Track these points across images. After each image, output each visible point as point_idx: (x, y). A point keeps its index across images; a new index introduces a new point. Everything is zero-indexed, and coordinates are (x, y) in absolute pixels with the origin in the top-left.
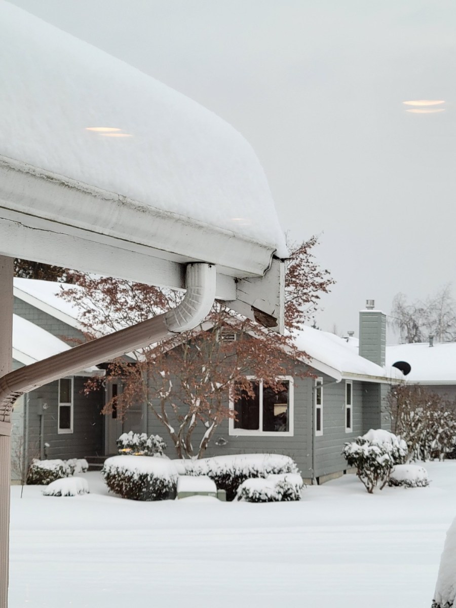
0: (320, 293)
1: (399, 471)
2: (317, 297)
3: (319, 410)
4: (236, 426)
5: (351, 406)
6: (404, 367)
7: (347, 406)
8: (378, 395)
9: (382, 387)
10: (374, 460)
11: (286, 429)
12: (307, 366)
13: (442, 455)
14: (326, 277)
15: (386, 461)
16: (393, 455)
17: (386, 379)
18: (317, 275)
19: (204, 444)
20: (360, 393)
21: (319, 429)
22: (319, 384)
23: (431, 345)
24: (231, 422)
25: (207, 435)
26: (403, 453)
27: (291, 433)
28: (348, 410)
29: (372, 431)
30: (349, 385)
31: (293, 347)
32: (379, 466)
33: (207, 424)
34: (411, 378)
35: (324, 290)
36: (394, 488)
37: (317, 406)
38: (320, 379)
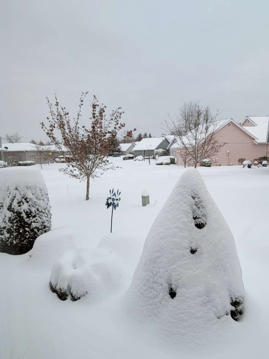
6: (7, 148)
17: (2, 150)
26: (6, 165)
34: (8, 150)
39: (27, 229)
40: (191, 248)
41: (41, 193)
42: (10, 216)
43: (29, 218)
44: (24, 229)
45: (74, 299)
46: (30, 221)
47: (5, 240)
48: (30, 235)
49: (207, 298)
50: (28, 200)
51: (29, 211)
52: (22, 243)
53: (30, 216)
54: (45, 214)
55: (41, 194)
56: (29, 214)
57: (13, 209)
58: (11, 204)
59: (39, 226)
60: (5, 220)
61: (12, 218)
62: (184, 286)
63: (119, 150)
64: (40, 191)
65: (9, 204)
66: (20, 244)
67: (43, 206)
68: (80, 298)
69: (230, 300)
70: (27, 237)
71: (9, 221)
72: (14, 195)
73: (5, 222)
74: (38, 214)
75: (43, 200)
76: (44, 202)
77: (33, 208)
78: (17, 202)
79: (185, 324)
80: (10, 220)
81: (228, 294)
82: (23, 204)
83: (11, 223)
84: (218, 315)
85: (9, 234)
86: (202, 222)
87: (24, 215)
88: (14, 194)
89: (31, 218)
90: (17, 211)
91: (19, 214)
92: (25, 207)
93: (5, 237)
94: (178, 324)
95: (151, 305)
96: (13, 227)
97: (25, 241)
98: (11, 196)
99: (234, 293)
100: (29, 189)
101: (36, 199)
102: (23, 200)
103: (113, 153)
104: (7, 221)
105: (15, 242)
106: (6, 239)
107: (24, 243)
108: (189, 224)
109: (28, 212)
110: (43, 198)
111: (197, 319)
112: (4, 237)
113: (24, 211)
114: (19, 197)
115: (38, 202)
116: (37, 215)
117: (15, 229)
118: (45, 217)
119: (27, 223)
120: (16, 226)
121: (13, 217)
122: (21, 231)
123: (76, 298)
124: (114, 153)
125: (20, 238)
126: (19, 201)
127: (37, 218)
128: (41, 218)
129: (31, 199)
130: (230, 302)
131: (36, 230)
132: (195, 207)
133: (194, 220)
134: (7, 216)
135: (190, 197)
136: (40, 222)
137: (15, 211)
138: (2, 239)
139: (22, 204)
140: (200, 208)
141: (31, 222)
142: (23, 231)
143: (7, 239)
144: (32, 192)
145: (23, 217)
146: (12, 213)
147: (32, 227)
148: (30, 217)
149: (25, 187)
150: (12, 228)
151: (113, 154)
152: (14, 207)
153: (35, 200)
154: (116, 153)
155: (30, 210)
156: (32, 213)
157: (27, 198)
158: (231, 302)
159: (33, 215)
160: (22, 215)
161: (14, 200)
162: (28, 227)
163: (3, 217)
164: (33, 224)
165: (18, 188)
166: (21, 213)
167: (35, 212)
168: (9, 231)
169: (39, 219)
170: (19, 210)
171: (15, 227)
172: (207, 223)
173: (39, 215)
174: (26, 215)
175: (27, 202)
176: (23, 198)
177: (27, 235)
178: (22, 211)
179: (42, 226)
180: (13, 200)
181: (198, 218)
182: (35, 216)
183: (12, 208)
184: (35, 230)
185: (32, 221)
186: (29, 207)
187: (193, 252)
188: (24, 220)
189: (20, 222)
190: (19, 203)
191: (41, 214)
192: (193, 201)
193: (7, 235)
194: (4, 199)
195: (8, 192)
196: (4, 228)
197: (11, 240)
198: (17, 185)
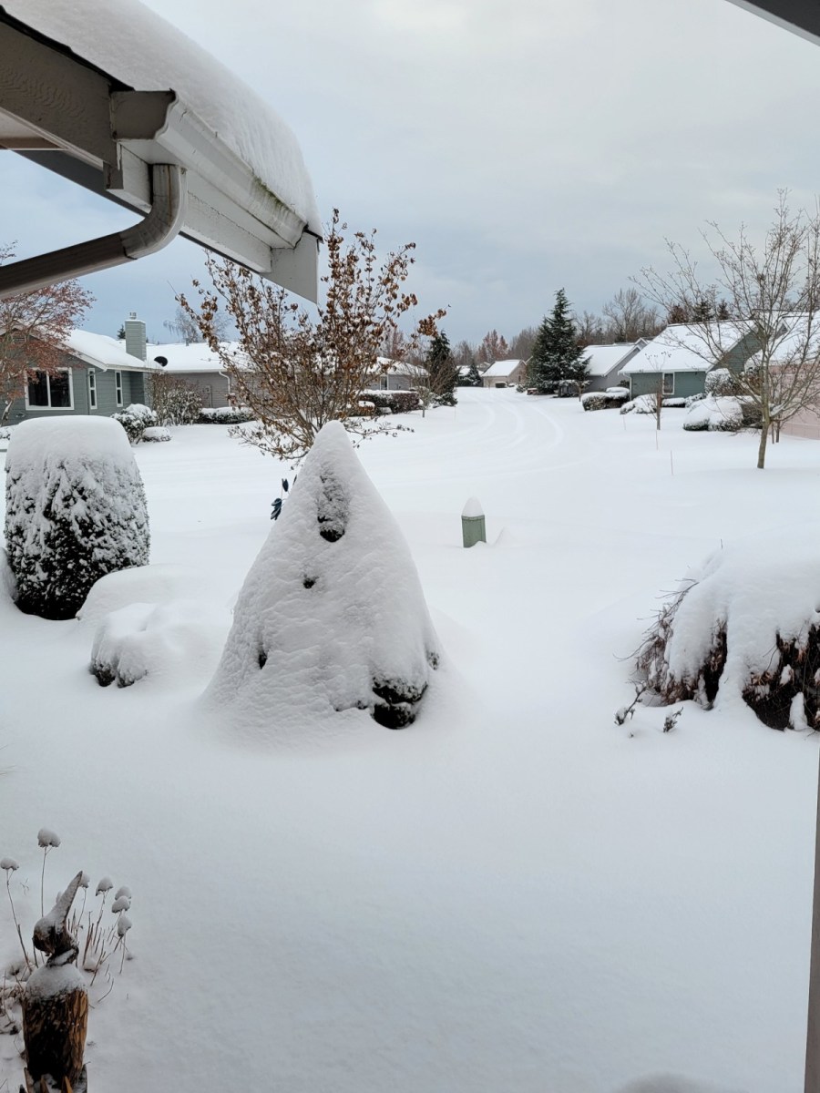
0: (84, 307)
1: (149, 431)
2: (82, 311)
3: (92, 392)
4: (31, 404)
5: (121, 389)
6: (162, 361)
7: (118, 389)
8: (142, 381)
9: (144, 375)
10: (130, 424)
11: (69, 405)
12: (79, 359)
13: (192, 421)
14: (89, 296)
15: (138, 424)
16: (144, 420)
17: (147, 369)
18: (82, 294)
19: (5, 417)
20: (127, 379)
21: (93, 404)
22: (91, 372)
23: (187, 345)
24: (27, 401)
25: (7, 409)
26: (154, 420)
27: (72, 408)
28: (119, 391)
29: (132, 405)
30: (118, 374)
31: (64, 345)
32: (134, 428)
33: (6, 402)
34: (168, 368)
35: (88, 305)
36: (147, 443)
37: (91, 389)
38: (93, 370)
39: (82, 561)
40: (305, 576)
41: (119, 479)
42: (48, 529)
43: (88, 538)
44: (77, 561)
45: (123, 684)
46: (89, 545)
47: (38, 587)
48: (90, 577)
49: (320, 670)
50: (85, 493)
51: (88, 521)
52: (73, 594)
53: (90, 531)
54: (128, 531)
55: (117, 481)
56: (87, 527)
57: (55, 512)
58: (51, 501)
59: (110, 556)
60: (37, 539)
61: (52, 534)
62: (281, 645)
63: (582, 369)
64: (115, 475)
65: (47, 502)
66: (70, 597)
67: (123, 510)
68: (133, 683)
69: (373, 682)
70: (84, 580)
71: (46, 542)
72: (55, 481)
73: (38, 544)
74: (109, 529)
75: (124, 497)
76: (125, 501)
77: (97, 512)
78: (63, 497)
79: (267, 710)
80: (49, 540)
81: (367, 670)
82: (75, 502)
83: (50, 546)
84: (337, 703)
85: (47, 574)
86: (335, 528)
87: (75, 527)
88: (57, 478)
89: (92, 537)
90: (61, 520)
91: (65, 524)
92: (79, 509)
93: (38, 578)
94: (257, 709)
95: (229, 682)
96: (54, 557)
97: (79, 591)
98: (51, 483)
99: (380, 670)
100: (88, 467)
101: (106, 493)
102: (76, 493)
103: (555, 383)
104: (42, 542)
105: (58, 593)
106: (39, 585)
107: (77, 595)
108: (309, 531)
109: (85, 522)
110: (123, 491)
111: (293, 704)
112: (36, 580)
113: (76, 519)
114: (66, 487)
115: (110, 500)
116: (106, 531)
117: (58, 561)
118: (129, 538)
119: (84, 549)
120: (60, 554)
121: (55, 531)
122: (70, 566)
123: (126, 682)
124: (561, 382)
125: (69, 584)
126: (66, 495)
127: (106, 537)
128: (115, 540)
129: (93, 493)
130: (370, 684)
131: (102, 566)
132: (323, 497)
133: (318, 524)
134: (42, 529)
135: (318, 478)
136: (113, 547)
137: (58, 517)
138: (33, 583)
139: (71, 501)
140: (334, 500)
141: (93, 546)
142: (74, 567)
143: (42, 584)
144: (96, 475)
145: (73, 532)
146: (52, 522)
147: (93, 558)
148: (91, 534)
149: (80, 464)
150: (52, 559)
151: (556, 387)
152: (56, 508)
153: (102, 495)
154: (569, 381)
155: (90, 518)
156: (94, 526)
157: (83, 488)
158: (373, 685)
159: (97, 530)
160: (71, 528)
161: (57, 494)
162: (85, 558)
163: (35, 531)
164: (96, 550)
165: (66, 466)
166: (69, 524)
167: (103, 524)
168: (47, 566)
169: (111, 541)
170: (66, 516)
171: (57, 557)
172: (347, 532)
173: (112, 532)
174: (80, 528)
175: (85, 498)
176: (75, 488)
177: (83, 576)
178: (72, 518)
179: (118, 558)
180: (55, 491)
181: (327, 520)
182: (100, 534)
183: (52, 510)
184: (100, 565)
185: (96, 543)
186: (88, 512)
187: (309, 584)
188: (76, 539)
189: (69, 545)
190: (65, 499)
191: (117, 529)
192: (322, 485)
193: (43, 576)
194: (37, 490)
195: (46, 475)
196: (37, 557)
197: (51, 588)
198: (62, 459)
